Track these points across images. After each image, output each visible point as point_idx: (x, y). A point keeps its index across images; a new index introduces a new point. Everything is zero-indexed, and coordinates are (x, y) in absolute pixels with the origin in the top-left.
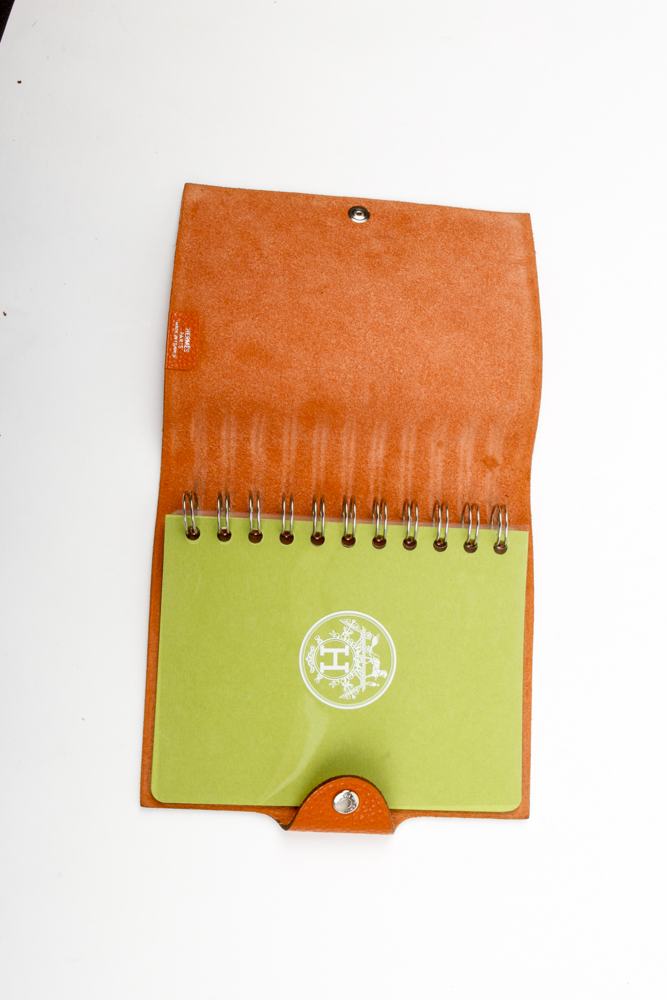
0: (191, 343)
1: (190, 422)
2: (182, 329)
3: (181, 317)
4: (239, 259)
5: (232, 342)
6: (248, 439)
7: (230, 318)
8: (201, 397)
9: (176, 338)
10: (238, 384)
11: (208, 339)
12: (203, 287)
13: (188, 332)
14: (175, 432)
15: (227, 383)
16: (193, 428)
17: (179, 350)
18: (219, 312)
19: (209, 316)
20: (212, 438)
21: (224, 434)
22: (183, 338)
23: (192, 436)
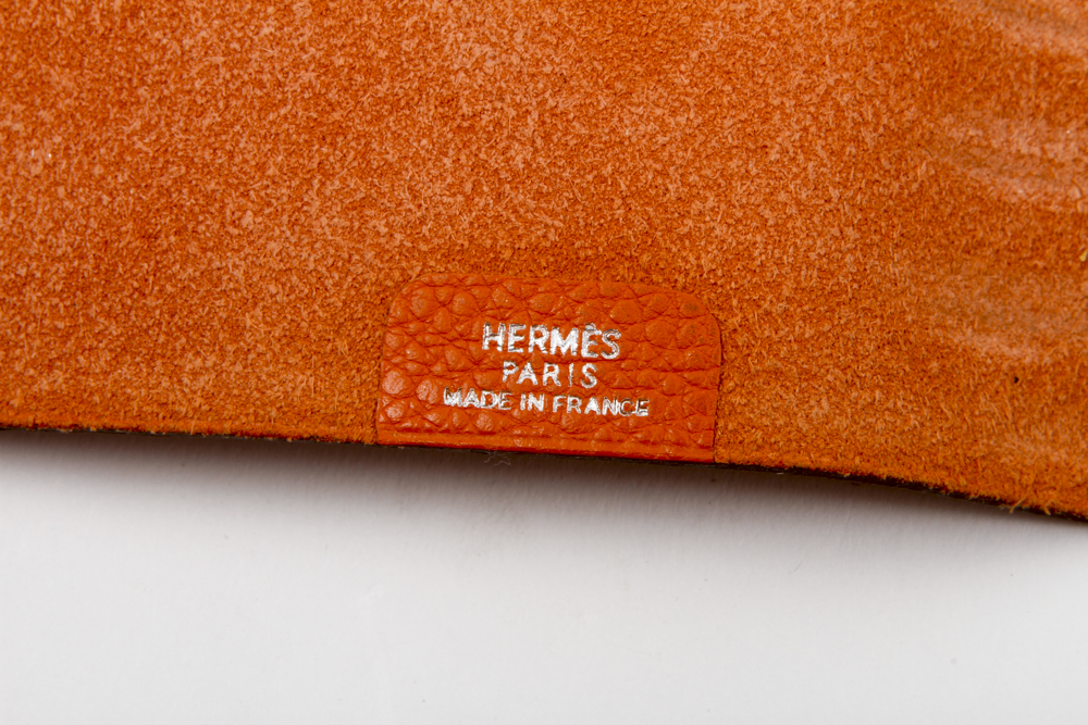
0: (565, 324)
1: (967, 354)
2: (482, 369)
3: (414, 380)
4: (61, 79)
5: (565, 103)
6: (1046, 62)
7: (426, 114)
8: (860, 277)
9: (537, 403)
10: (797, 77)
11: (549, 228)
12: (235, 266)
13: (505, 337)
14: (1011, 440)
15: (788, 137)
16: (989, 345)
17: (605, 390)
18: (387, 170)
19: (412, 229)
20: (1037, 251)
21: (1019, 190)
22: (540, 360)
23: (1029, 354)
